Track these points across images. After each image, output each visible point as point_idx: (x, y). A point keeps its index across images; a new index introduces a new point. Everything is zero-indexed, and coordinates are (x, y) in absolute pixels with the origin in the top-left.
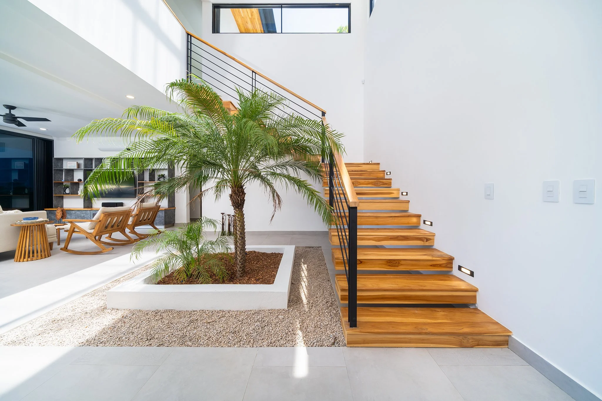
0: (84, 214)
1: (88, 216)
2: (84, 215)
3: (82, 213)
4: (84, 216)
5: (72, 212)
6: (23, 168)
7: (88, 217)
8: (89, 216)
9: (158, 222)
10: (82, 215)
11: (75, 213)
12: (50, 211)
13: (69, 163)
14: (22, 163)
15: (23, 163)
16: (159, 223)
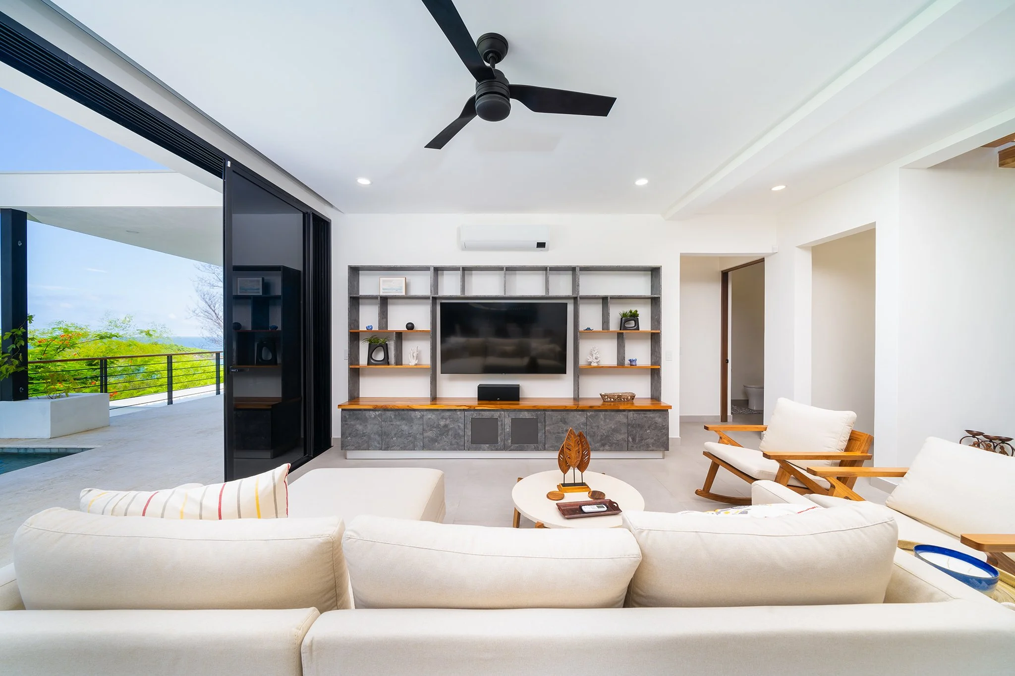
0: (446, 419)
1: (459, 426)
2: (448, 422)
3: (442, 418)
4: (446, 426)
5: (413, 414)
6: (261, 294)
7: (457, 427)
8: (462, 426)
9: (652, 441)
10: (442, 423)
11: (422, 417)
12: (351, 413)
13: (384, 281)
14: (258, 281)
15: (261, 279)
16: (653, 444)
